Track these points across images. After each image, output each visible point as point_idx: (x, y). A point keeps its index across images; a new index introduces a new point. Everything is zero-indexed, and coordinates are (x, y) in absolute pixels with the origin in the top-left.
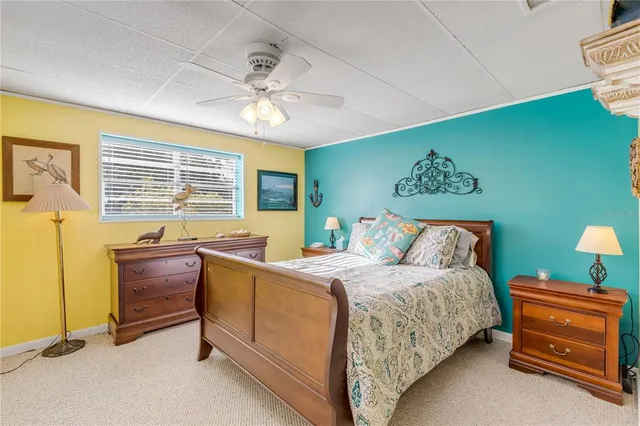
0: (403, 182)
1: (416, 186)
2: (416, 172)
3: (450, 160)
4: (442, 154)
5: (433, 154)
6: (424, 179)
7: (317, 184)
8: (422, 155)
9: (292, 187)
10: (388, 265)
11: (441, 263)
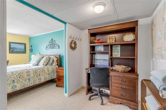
0: (47, 46)
1: (50, 47)
2: (50, 44)
3: (55, 41)
4: (54, 40)
5: (52, 40)
6: (51, 45)
7: (31, 46)
8: (50, 40)
9: (24, 47)
10: (33, 66)
11: (43, 64)
